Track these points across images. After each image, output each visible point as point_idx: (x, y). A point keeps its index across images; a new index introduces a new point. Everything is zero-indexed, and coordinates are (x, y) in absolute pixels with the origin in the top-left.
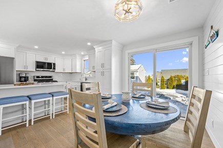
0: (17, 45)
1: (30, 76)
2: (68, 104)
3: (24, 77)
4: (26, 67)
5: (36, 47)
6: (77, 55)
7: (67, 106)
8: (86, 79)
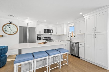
0: (37, 21)
1: (41, 37)
2: (68, 59)
3: (39, 38)
4: (40, 32)
5: (45, 21)
6: (65, 24)
7: (67, 60)
8: (71, 39)
